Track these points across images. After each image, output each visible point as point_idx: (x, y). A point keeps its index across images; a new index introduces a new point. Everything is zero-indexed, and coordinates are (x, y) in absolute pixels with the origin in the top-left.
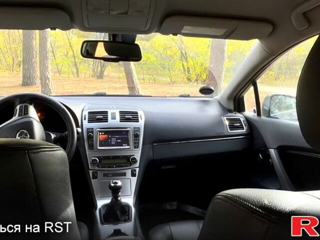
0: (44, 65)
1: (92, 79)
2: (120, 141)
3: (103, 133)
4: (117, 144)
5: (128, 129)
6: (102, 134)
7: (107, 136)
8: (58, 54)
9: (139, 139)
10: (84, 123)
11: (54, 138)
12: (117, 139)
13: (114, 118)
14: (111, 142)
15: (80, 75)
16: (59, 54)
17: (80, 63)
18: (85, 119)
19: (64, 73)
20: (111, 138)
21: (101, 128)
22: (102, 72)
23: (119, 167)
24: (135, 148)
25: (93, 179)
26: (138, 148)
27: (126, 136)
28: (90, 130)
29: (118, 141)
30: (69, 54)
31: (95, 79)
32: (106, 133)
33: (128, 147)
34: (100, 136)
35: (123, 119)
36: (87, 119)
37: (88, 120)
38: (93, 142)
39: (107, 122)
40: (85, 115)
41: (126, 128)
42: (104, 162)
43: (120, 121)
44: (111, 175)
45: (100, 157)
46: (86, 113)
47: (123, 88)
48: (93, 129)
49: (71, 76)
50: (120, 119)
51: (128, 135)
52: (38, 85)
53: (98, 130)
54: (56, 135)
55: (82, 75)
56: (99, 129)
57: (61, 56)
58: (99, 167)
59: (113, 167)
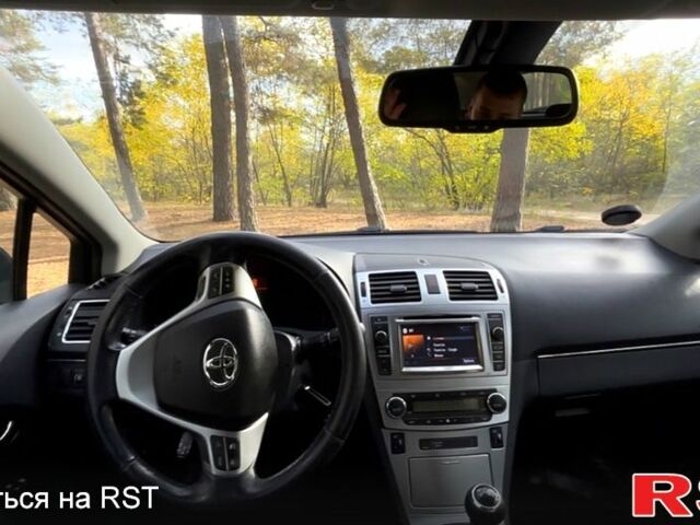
0: (244, 189)
1: (310, 208)
2: (455, 350)
3: (411, 331)
4: (450, 359)
5: (474, 319)
6: (408, 334)
7: (420, 337)
8: (262, 175)
9: (503, 345)
10: (362, 305)
11: (297, 346)
12: (449, 344)
13: (434, 290)
14: (433, 353)
15: (293, 204)
16: (264, 174)
17: (292, 186)
18: (364, 294)
19: (271, 201)
20: (432, 342)
21: (405, 318)
22: (323, 197)
23: (458, 423)
24: (496, 369)
25: (394, 452)
26: (503, 368)
27: (472, 337)
28: (379, 322)
29: (451, 350)
30: (277, 174)
31: (313, 208)
32: (418, 329)
33: (478, 367)
34: (406, 338)
35: (458, 293)
36: (368, 293)
37: (372, 296)
38: (388, 352)
39: (419, 300)
40: (363, 284)
41: (470, 316)
42: (419, 407)
43: (452, 299)
44: (438, 444)
45: (409, 394)
46: (363, 277)
47: (358, 219)
48: (385, 319)
49: (280, 205)
50: (450, 293)
51: (475, 334)
52: (235, 219)
53: (398, 321)
54: (301, 339)
55: (295, 204)
56: (402, 321)
57: (266, 177)
58: (407, 423)
59: (445, 423)
